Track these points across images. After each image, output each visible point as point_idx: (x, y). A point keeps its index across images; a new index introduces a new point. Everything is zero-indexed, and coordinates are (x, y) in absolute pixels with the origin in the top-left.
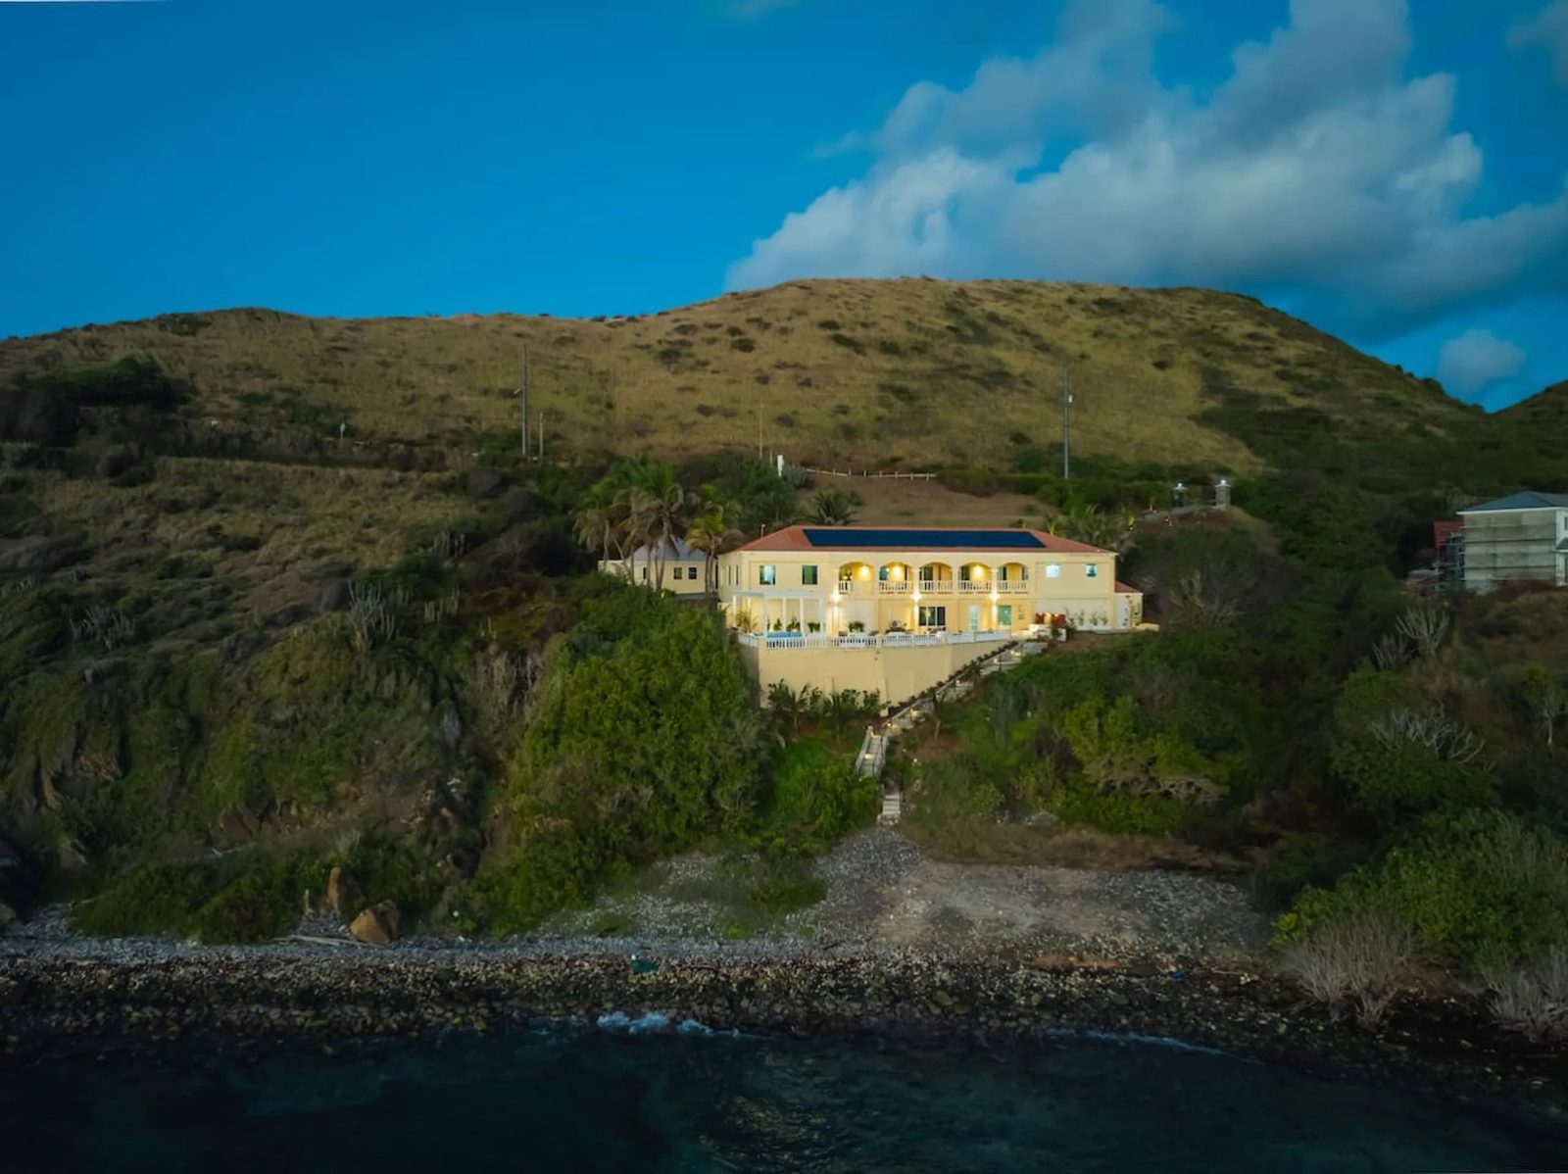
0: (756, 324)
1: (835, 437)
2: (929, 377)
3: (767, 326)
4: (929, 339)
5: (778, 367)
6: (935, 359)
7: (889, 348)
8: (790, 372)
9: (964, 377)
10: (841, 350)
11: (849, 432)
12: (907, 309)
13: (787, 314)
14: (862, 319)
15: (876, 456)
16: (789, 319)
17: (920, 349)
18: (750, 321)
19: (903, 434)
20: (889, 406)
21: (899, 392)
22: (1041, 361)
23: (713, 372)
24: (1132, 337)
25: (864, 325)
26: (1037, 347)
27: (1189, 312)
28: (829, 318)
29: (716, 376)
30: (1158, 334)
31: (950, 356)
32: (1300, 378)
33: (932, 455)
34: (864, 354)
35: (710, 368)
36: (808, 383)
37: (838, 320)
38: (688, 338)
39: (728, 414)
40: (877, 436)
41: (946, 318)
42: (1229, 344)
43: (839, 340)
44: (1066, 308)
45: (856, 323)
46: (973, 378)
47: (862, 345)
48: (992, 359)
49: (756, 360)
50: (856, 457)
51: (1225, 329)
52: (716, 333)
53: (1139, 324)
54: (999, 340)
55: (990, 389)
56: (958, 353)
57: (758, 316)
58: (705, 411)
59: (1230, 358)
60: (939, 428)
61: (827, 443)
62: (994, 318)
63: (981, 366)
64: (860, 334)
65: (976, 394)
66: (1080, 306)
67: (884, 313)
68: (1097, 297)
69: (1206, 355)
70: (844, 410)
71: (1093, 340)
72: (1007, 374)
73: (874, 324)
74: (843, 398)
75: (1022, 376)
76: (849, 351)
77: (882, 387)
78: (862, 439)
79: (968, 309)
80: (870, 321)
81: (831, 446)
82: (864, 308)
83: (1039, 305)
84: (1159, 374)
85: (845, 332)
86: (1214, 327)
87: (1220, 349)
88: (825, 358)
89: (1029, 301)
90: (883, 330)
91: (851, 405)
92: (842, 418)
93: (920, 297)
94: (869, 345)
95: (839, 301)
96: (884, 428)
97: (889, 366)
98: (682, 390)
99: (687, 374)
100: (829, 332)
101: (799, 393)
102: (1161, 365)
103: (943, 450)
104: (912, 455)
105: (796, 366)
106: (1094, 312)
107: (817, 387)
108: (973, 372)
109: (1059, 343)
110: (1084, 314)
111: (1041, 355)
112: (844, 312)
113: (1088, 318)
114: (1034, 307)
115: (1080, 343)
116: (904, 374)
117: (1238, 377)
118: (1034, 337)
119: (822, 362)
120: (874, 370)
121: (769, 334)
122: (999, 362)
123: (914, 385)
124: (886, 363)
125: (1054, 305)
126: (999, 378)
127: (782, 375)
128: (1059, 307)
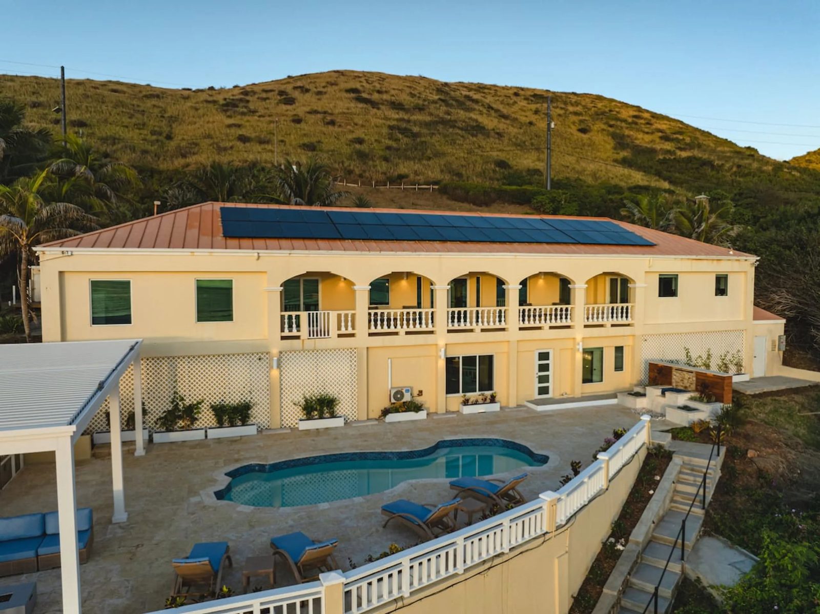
0: (299, 90)
1: (350, 158)
2: (427, 125)
3: (307, 91)
4: (426, 103)
5: (310, 113)
6: (431, 114)
7: (397, 106)
8: (320, 116)
9: (454, 127)
10: (361, 105)
11: (362, 156)
12: (410, 87)
13: (324, 84)
14: (377, 89)
15: (385, 173)
16: (324, 87)
17: (420, 109)
18: (295, 88)
19: (408, 158)
20: (397, 140)
21: (405, 132)
22: (504, 123)
23: (260, 116)
24: (560, 115)
25: (379, 92)
26: (500, 116)
27: (591, 103)
28: (354, 87)
29: (262, 119)
30: (576, 114)
31: (441, 115)
32: (678, 140)
33: (435, 174)
34: (378, 109)
35: (257, 114)
36: (332, 123)
37: (360, 88)
38: (248, 98)
39: (261, 142)
40: (386, 159)
41: (436, 95)
42: (625, 121)
43: (360, 100)
44: (515, 98)
45: (373, 91)
46: (459, 128)
47: (378, 104)
48: (470, 118)
49: (295, 110)
50: (367, 174)
51: (618, 112)
52: (270, 95)
53: (562, 108)
54: (474, 109)
55: (473, 135)
56: (448, 113)
57: (302, 85)
58: (243, 139)
59: (627, 128)
60: (438, 155)
61: (343, 162)
62: (468, 98)
63: (464, 121)
64: (376, 97)
65: (463, 137)
66: (523, 97)
67: (393, 86)
68: (532, 94)
69: (611, 126)
70: (360, 141)
71: (534, 116)
72: (483, 128)
73: (386, 92)
74: (360, 133)
75: (493, 130)
76: (369, 106)
77: (391, 128)
78: (373, 161)
79: (452, 93)
80: (384, 89)
81: (346, 164)
82: (380, 84)
83: (495, 95)
84: (585, 137)
85: (365, 95)
86: (611, 111)
87: (619, 123)
88: (348, 109)
89: (490, 93)
90: (393, 96)
91: (366, 138)
92: (358, 146)
93: (419, 83)
94: (383, 104)
95: (362, 79)
96: (390, 154)
97: (397, 116)
98: (229, 126)
99: (239, 117)
100: (352, 95)
101: (324, 129)
102: (583, 131)
103: (442, 171)
104: (416, 173)
105: (325, 113)
106: (532, 101)
107: (340, 126)
108: (459, 124)
109: (513, 115)
110: (526, 102)
111: (503, 120)
112: (365, 84)
113: (529, 104)
114: (493, 96)
115: (526, 116)
116: (409, 121)
117: (636, 139)
118: (497, 111)
119: (346, 111)
120: (386, 118)
121: (308, 95)
122: (476, 121)
123: (416, 129)
124: (394, 114)
125: (506, 96)
126: (478, 129)
127: (312, 118)
128: (509, 97)
